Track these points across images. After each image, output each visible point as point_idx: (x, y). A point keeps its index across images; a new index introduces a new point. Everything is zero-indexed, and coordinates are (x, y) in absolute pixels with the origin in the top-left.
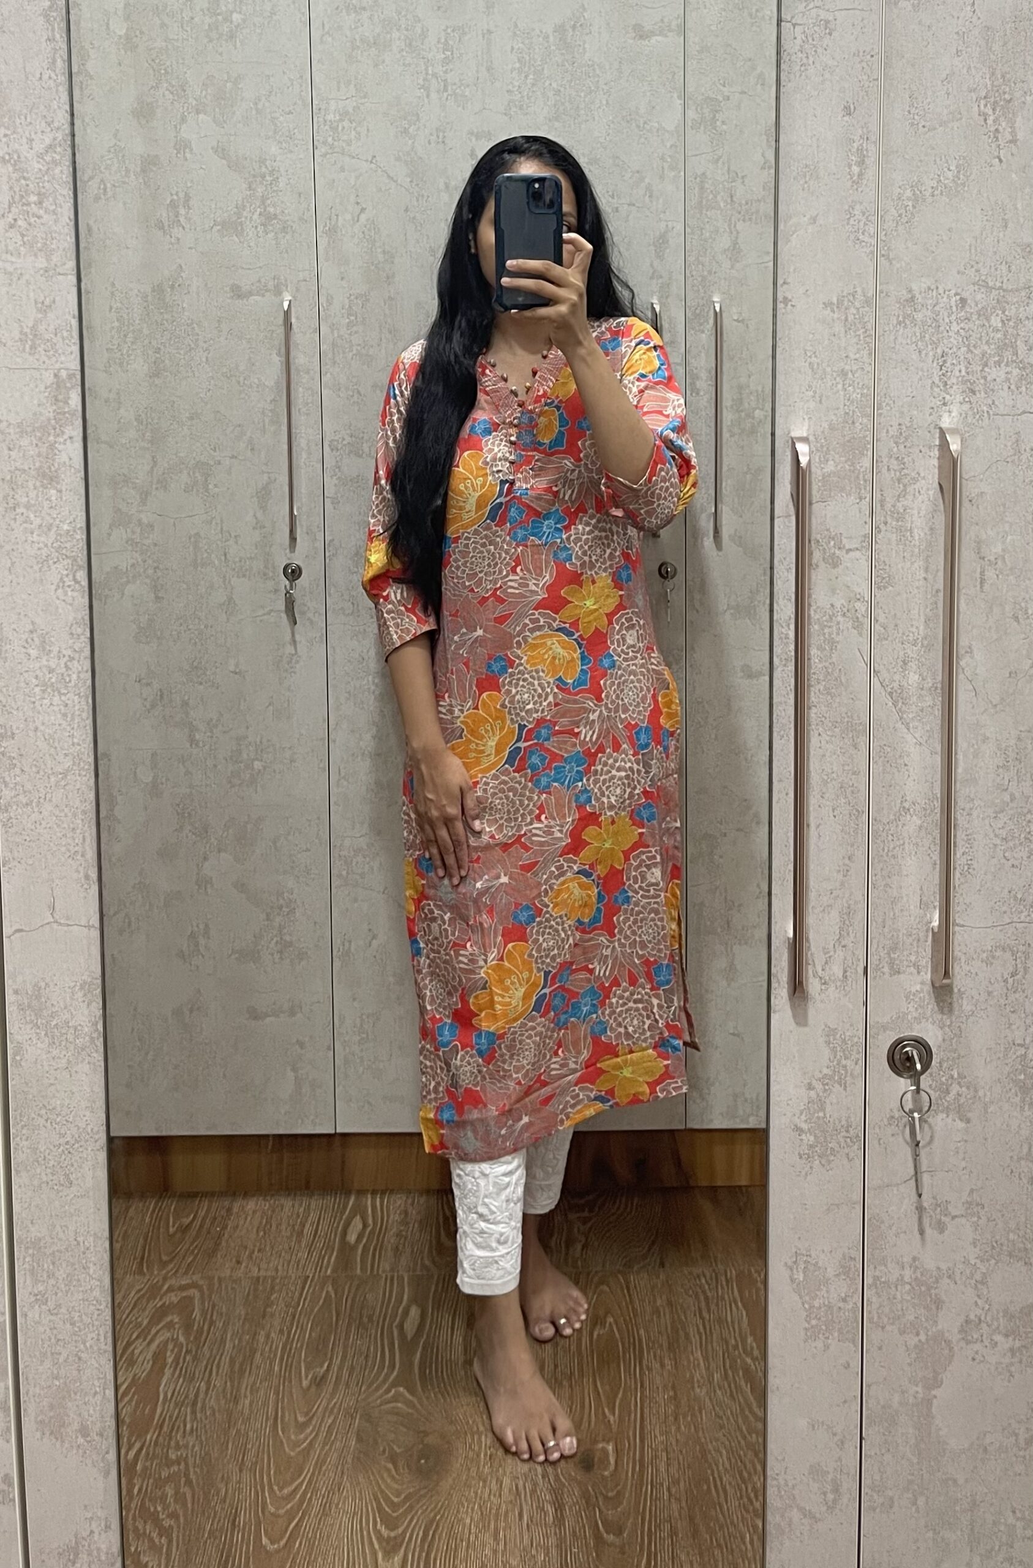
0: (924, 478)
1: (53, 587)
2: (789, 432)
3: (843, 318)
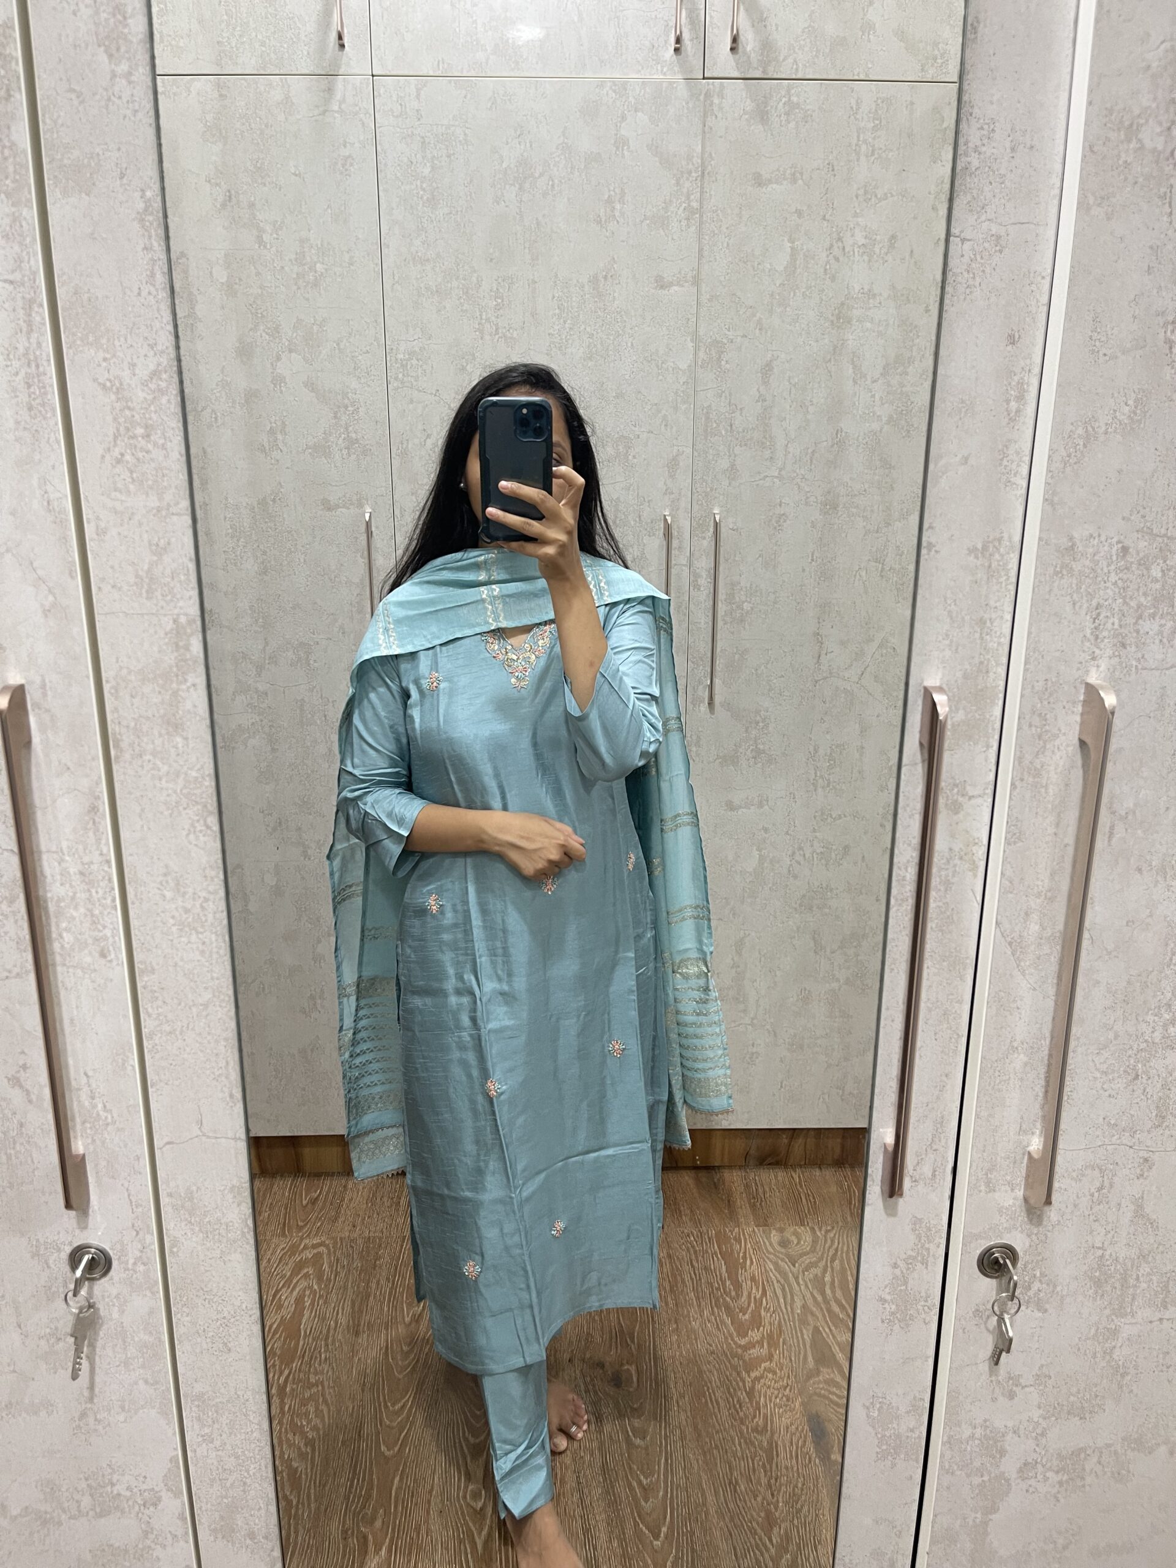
0: (1064, 734)
1: (184, 833)
2: (922, 680)
3: (986, 564)
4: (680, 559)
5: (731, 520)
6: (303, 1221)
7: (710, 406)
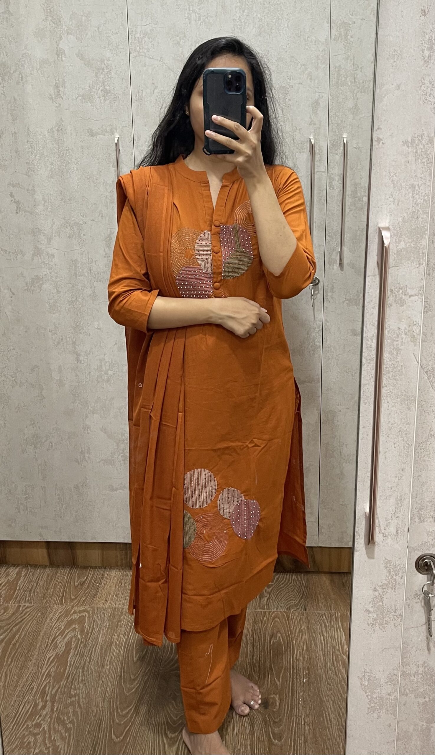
2: (378, 224)
3: (414, 151)
4: (320, 168)
5: (354, 142)
6: (73, 595)
7: (340, 66)
